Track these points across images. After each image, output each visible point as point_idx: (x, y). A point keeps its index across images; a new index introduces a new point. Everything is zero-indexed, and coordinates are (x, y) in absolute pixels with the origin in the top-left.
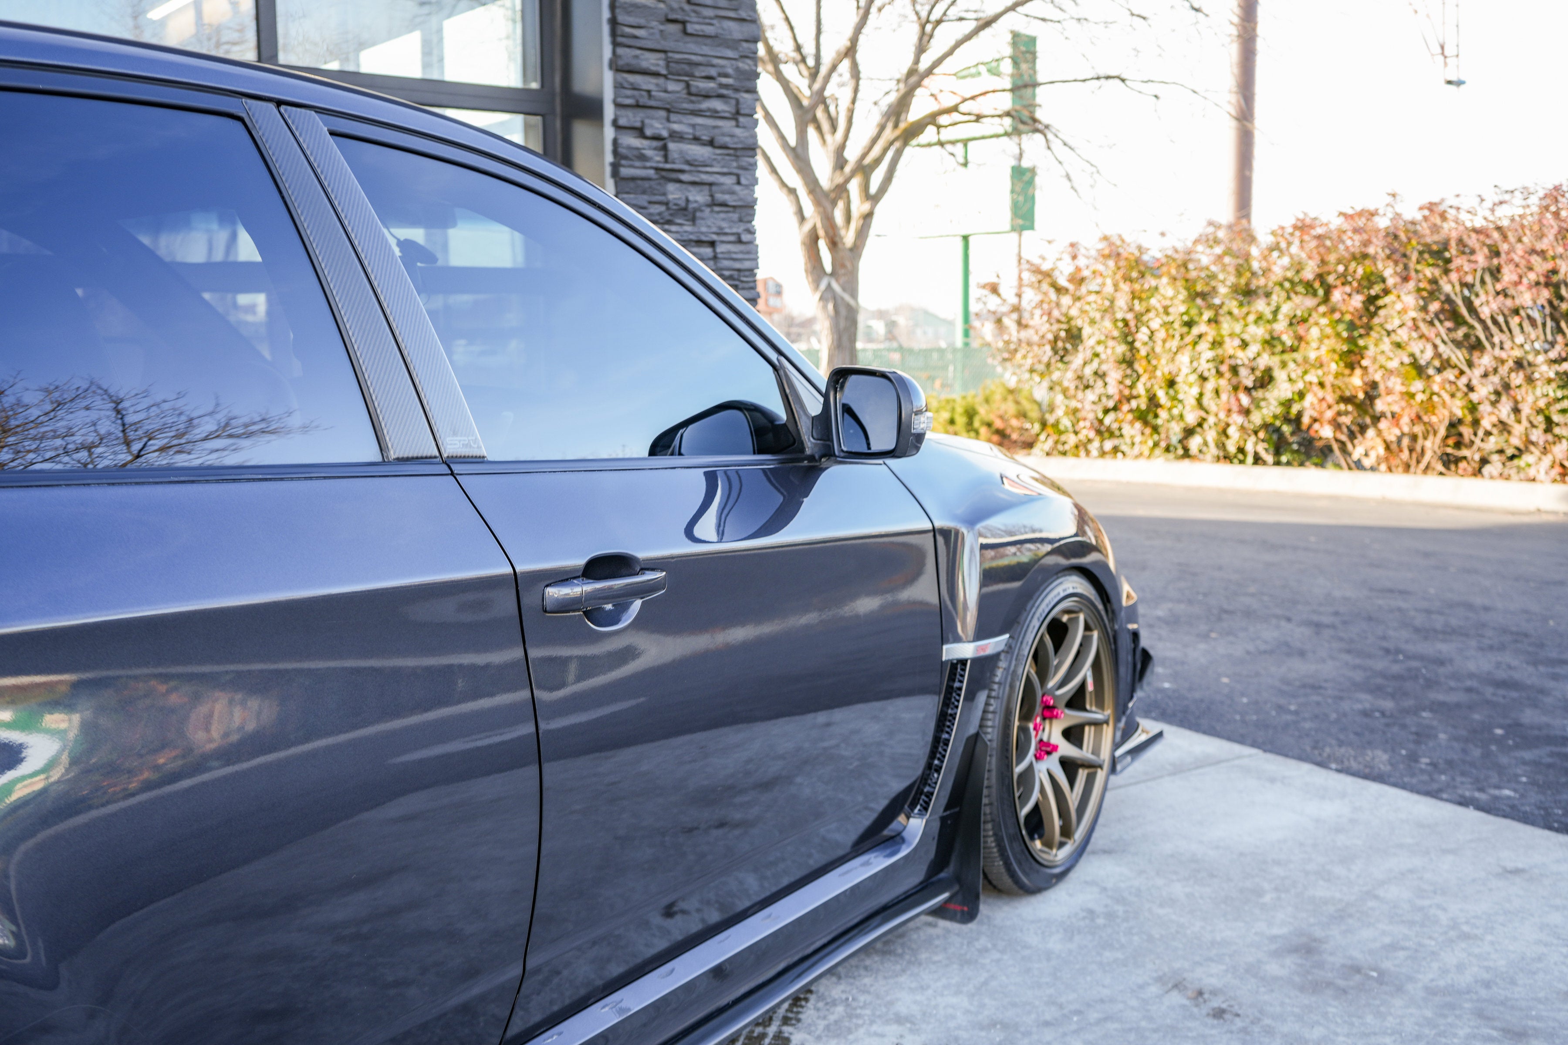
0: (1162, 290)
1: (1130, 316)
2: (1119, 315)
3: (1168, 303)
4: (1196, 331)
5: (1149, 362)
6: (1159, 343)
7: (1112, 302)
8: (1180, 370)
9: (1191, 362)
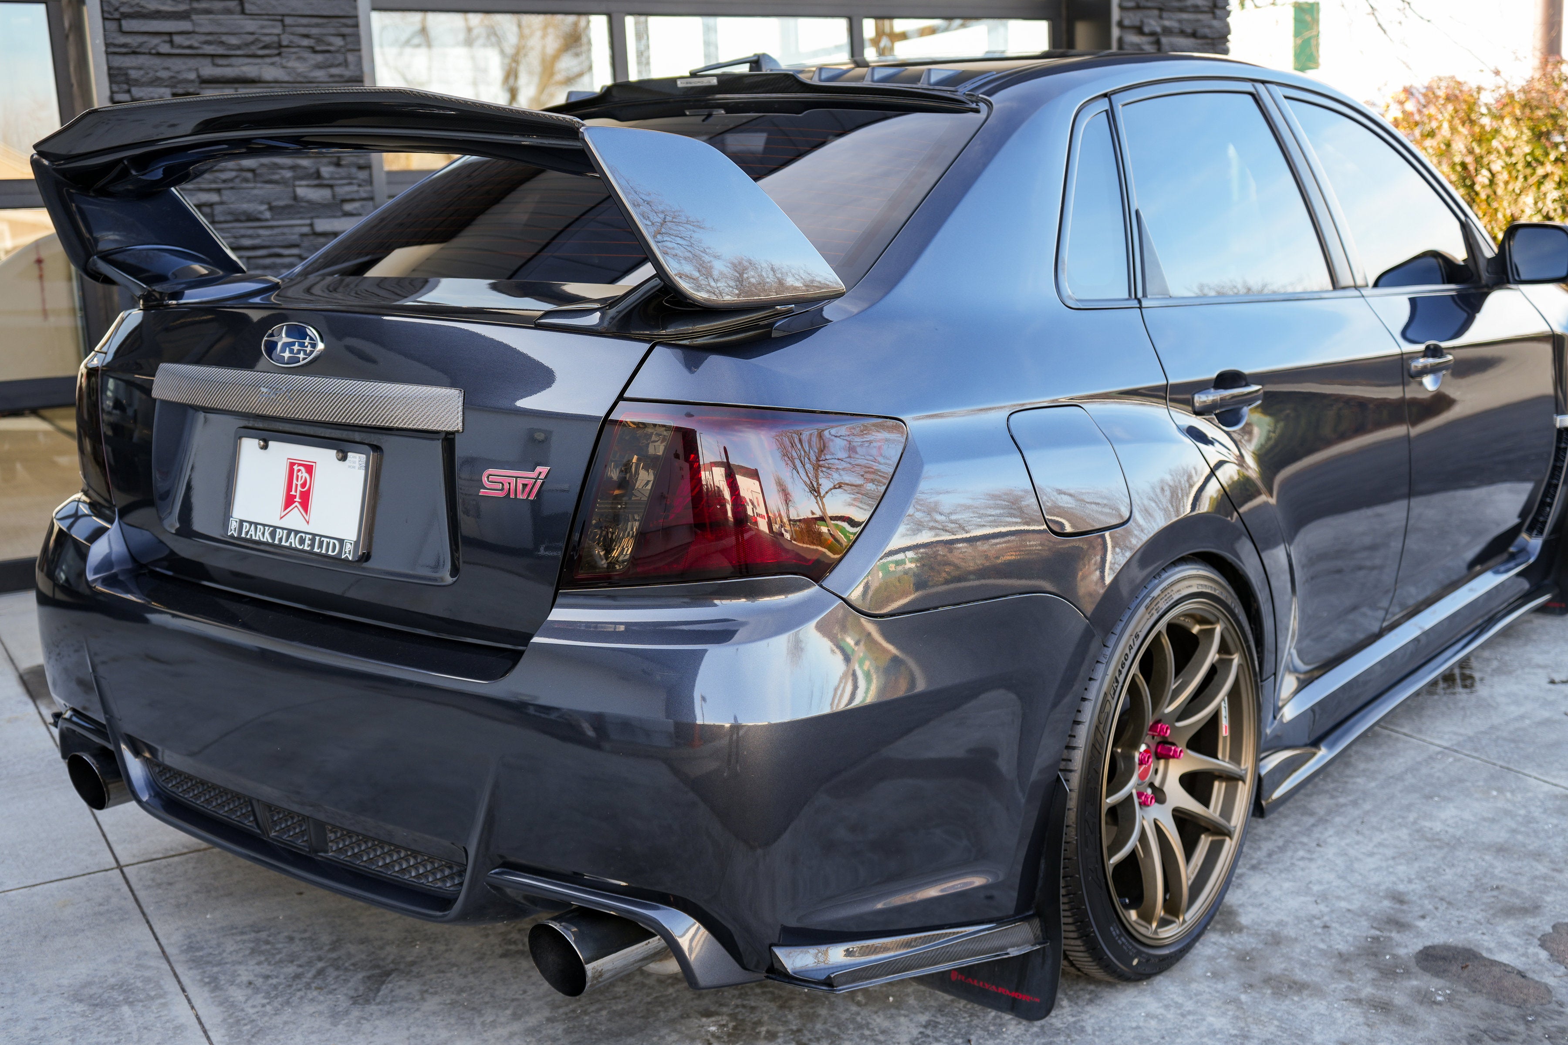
0: (1504, 131)
1: (1469, 160)
2: (1457, 159)
3: (1511, 144)
4: (1540, 171)
5: (1489, 204)
6: (1501, 185)
7: (1448, 145)
8: (1523, 211)
9: (1536, 203)
